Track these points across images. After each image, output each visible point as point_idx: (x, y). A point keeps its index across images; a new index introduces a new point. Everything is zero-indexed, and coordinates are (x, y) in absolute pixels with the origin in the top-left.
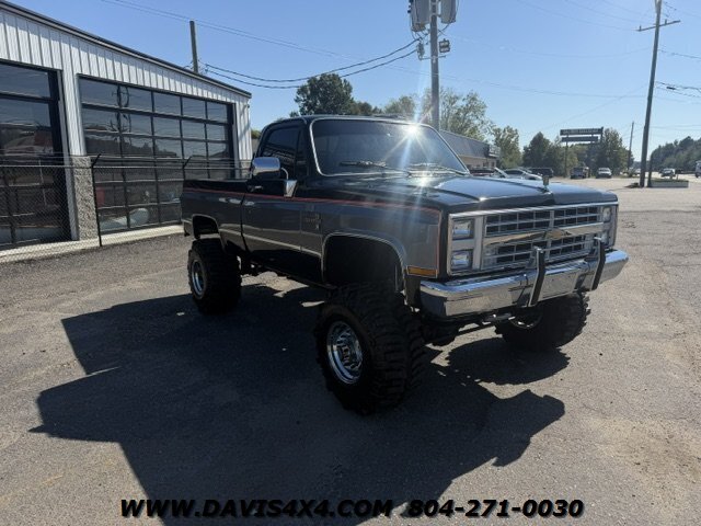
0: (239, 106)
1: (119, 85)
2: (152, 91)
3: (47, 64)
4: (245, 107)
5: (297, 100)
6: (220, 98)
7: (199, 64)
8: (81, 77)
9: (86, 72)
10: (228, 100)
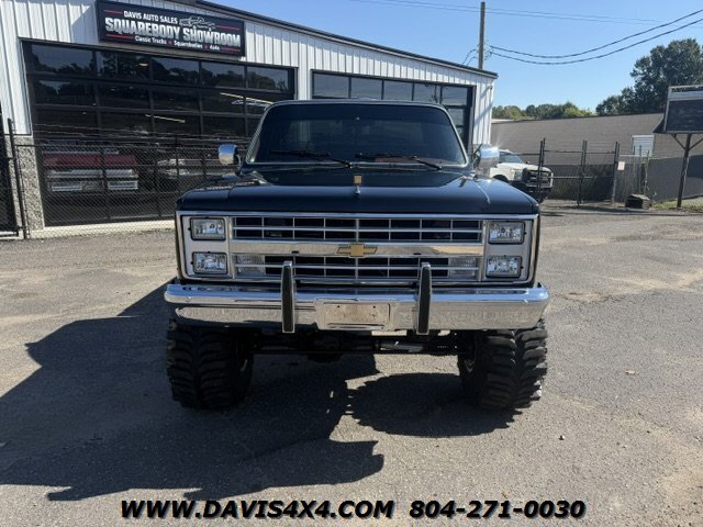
0: (480, 88)
1: (351, 76)
2: (383, 80)
3: (286, 63)
4: (487, 89)
5: (634, 74)
6: (457, 81)
7: (485, 47)
8: (314, 72)
9: (319, 67)
10: (468, 83)
